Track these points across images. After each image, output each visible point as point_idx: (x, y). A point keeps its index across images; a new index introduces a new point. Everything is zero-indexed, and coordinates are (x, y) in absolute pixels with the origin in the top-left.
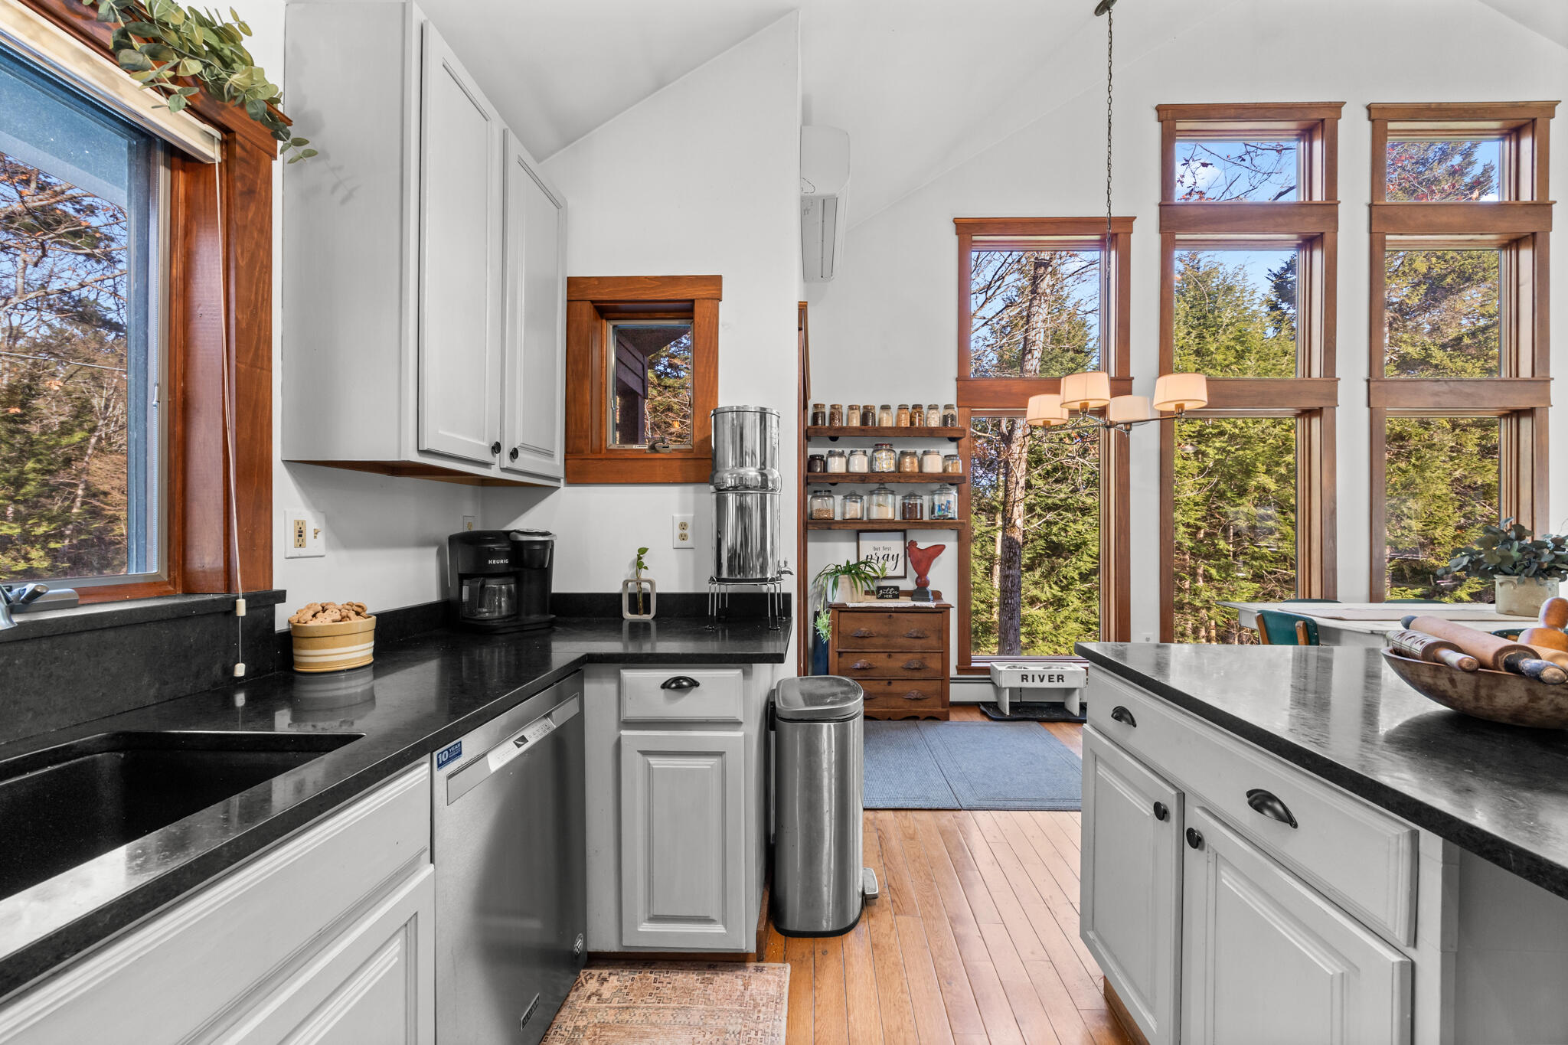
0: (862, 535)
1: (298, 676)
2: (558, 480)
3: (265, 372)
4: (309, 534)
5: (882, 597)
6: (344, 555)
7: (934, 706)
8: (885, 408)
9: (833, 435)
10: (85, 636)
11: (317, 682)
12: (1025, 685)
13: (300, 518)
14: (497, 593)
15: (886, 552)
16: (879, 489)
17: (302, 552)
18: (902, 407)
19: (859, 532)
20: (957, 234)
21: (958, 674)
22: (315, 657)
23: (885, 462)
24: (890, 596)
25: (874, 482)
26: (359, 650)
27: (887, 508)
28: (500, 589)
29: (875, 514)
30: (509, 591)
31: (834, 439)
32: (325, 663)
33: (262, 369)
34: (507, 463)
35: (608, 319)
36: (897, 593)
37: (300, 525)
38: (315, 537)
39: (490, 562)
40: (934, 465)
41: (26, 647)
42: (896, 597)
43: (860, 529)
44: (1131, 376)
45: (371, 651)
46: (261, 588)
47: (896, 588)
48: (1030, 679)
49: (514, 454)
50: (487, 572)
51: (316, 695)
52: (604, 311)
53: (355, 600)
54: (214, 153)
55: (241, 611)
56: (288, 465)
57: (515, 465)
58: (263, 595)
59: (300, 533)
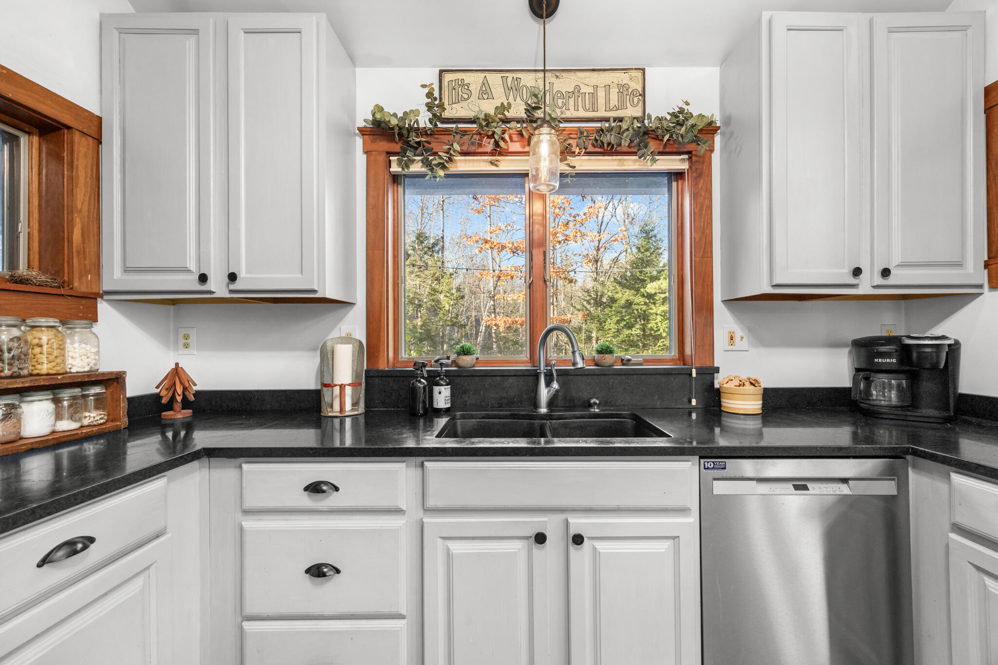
1: (723, 413)
2: (981, 286)
3: (709, 259)
4: (737, 338)
6: (763, 350)
10: (635, 376)
11: (730, 418)
13: (731, 330)
14: (887, 386)
17: (732, 348)
22: (730, 404)
26: (754, 405)
28: (890, 384)
30: (899, 386)
32: (733, 408)
33: (707, 257)
34: (879, 280)
37: (732, 334)
38: (741, 340)
39: (876, 360)
41: (618, 377)
45: (761, 406)
46: (707, 364)
49: (886, 273)
50: (876, 368)
51: (728, 424)
53: (753, 376)
54: (685, 166)
55: (694, 375)
56: (724, 302)
57: (891, 280)
58: (706, 368)
59: (732, 338)
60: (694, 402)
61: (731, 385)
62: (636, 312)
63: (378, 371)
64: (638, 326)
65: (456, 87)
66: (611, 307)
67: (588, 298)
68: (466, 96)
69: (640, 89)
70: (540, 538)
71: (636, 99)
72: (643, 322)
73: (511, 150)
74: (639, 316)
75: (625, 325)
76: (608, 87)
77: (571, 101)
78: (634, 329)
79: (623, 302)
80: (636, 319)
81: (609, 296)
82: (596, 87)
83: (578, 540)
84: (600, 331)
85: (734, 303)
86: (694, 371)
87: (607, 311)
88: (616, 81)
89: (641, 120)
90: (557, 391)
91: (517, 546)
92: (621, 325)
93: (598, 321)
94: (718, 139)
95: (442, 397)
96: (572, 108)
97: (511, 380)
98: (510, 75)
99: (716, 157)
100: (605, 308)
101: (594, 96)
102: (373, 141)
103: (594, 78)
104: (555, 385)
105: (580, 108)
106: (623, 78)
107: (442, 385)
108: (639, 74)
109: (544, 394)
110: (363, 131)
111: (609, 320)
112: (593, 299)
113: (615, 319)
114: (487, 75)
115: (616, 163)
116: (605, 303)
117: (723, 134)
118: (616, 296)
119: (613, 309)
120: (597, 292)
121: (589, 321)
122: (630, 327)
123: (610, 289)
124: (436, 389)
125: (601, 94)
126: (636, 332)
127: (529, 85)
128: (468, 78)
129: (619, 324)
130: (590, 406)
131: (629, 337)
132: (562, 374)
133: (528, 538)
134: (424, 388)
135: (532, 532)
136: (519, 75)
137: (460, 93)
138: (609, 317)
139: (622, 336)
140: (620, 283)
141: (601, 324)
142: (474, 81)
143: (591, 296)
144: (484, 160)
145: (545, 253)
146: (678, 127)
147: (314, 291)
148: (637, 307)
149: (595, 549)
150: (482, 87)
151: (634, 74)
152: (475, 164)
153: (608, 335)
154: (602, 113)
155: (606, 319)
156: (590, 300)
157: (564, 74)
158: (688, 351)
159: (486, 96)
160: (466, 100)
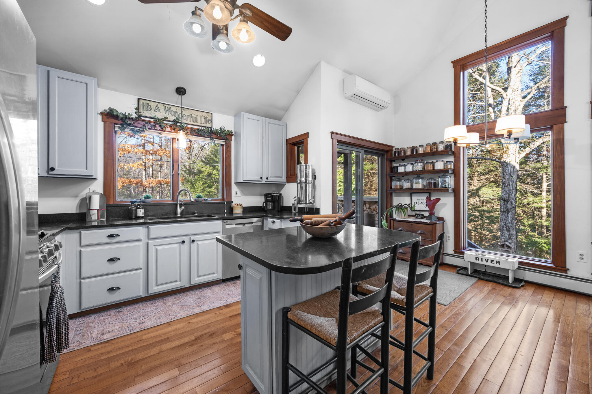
0: (413, 194)
1: (233, 213)
2: (286, 182)
4: (238, 193)
5: (417, 218)
6: (244, 197)
7: (429, 261)
8: (421, 146)
9: (403, 158)
10: (209, 204)
11: (235, 214)
12: (477, 262)
14: (269, 205)
15: (422, 201)
16: (417, 177)
17: (236, 196)
18: (427, 145)
19: (411, 193)
20: (453, 67)
21: (455, 253)
22: (235, 210)
23: (419, 167)
24: (420, 218)
25: (416, 174)
26: (240, 211)
27: (419, 184)
29: (415, 186)
30: (271, 204)
31: (403, 160)
32: (235, 212)
33: (230, 170)
34: (266, 180)
35: (296, 146)
36: (423, 217)
40: (439, 166)
41: (204, 205)
42: (422, 218)
43: (412, 192)
44: (565, 105)
45: (242, 211)
46: (230, 200)
47: (423, 215)
48: (480, 259)
49: (267, 178)
50: (268, 200)
52: (294, 144)
53: (240, 203)
54: (224, 143)
55: (226, 203)
56: (235, 183)
57: (269, 180)
58: (230, 202)
59: (236, 193)
60: (226, 211)
61: (235, 206)
62: (214, 179)
63: (110, 205)
64: (214, 187)
65: (145, 105)
66: (199, 175)
67: (185, 170)
68: (149, 109)
69: (211, 119)
70: (183, 242)
71: (209, 122)
72: (217, 185)
73: (167, 130)
74: (215, 182)
75: (207, 186)
76: (201, 116)
77: (189, 118)
78: (212, 188)
79: (206, 173)
80: (213, 183)
81: (198, 169)
82: (197, 116)
83: (193, 241)
84: (192, 189)
85: (237, 184)
86: (226, 202)
87: (196, 177)
88: (203, 115)
89: (211, 128)
90: (184, 209)
91: (177, 245)
92: (205, 186)
93: (191, 183)
94: (233, 137)
95: (141, 212)
96: (189, 121)
97: (166, 207)
98: (167, 106)
99: (233, 142)
100: (195, 175)
101: (196, 118)
102: (108, 118)
103: (197, 113)
104: (183, 207)
105: (192, 121)
106: (206, 115)
107: (141, 208)
108: (211, 115)
109: (179, 210)
110: (102, 114)
111: (198, 183)
112: (188, 170)
113: (201, 183)
114: (158, 104)
115: (203, 139)
116: (195, 173)
117: (234, 136)
118: (202, 169)
119: (201, 176)
120: (190, 166)
121: (185, 183)
122: (210, 187)
123: (199, 165)
124: (138, 210)
125: (199, 118)
126: (214, 190)
127: (174, 110)
128: (150, 103)
129: (204, 185)
130: (194, 213)
131: (210, 193)
132: (185, 204)
133: (179, 243)
134: (135, 209)
135: (181, 241)
136: (170, 107)
137: (147, 108)
138: (198, 181)
139: (205, 192)
140: (204, 162)
141: (193, 185)
142: (153, 105)
143: (187, 168)
144: (156, 132)
145: (178, 165)
146: (222, 133)
147: (92, 176)
148: (214, 176)
149: (197, 243)
150: (156, 107)
151: (209, 114)
152: (152, 133)
153: (197, 191)
154: (199, 124)
155: (196, 182)
156: (186, 170)
157: (186, 109)
158: (225, 197)
159: (157, 111)
160: (149, 110)
